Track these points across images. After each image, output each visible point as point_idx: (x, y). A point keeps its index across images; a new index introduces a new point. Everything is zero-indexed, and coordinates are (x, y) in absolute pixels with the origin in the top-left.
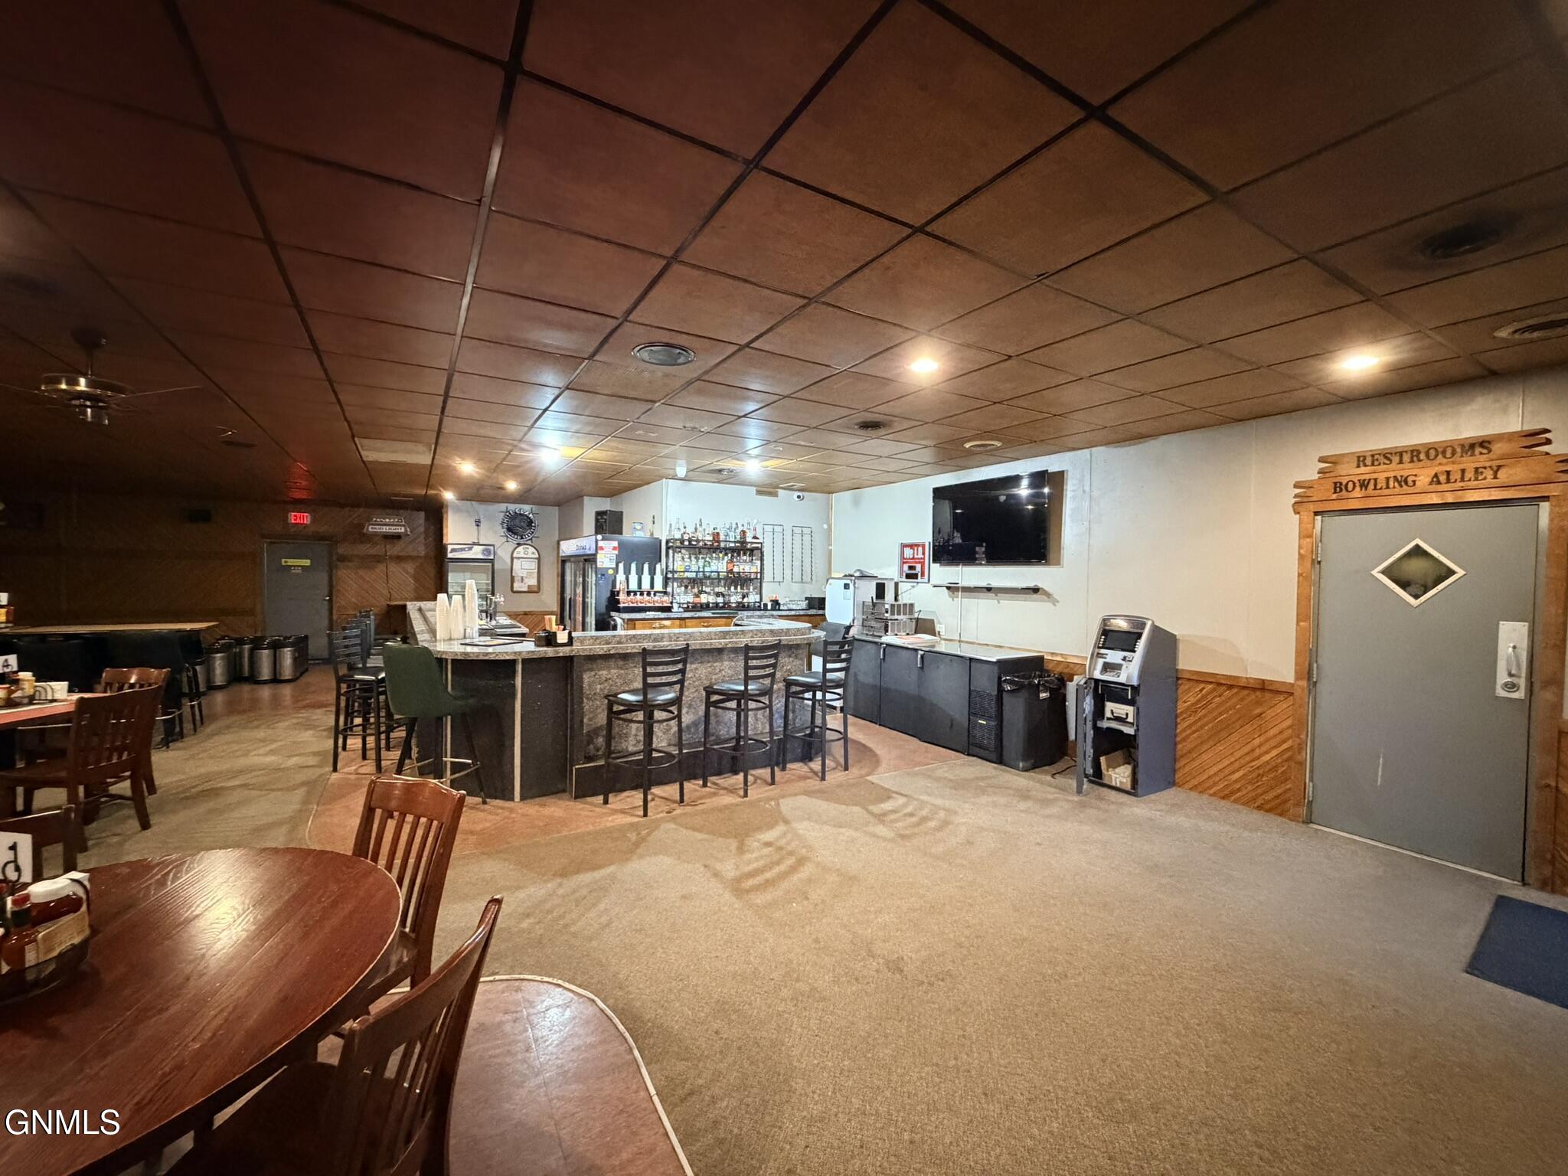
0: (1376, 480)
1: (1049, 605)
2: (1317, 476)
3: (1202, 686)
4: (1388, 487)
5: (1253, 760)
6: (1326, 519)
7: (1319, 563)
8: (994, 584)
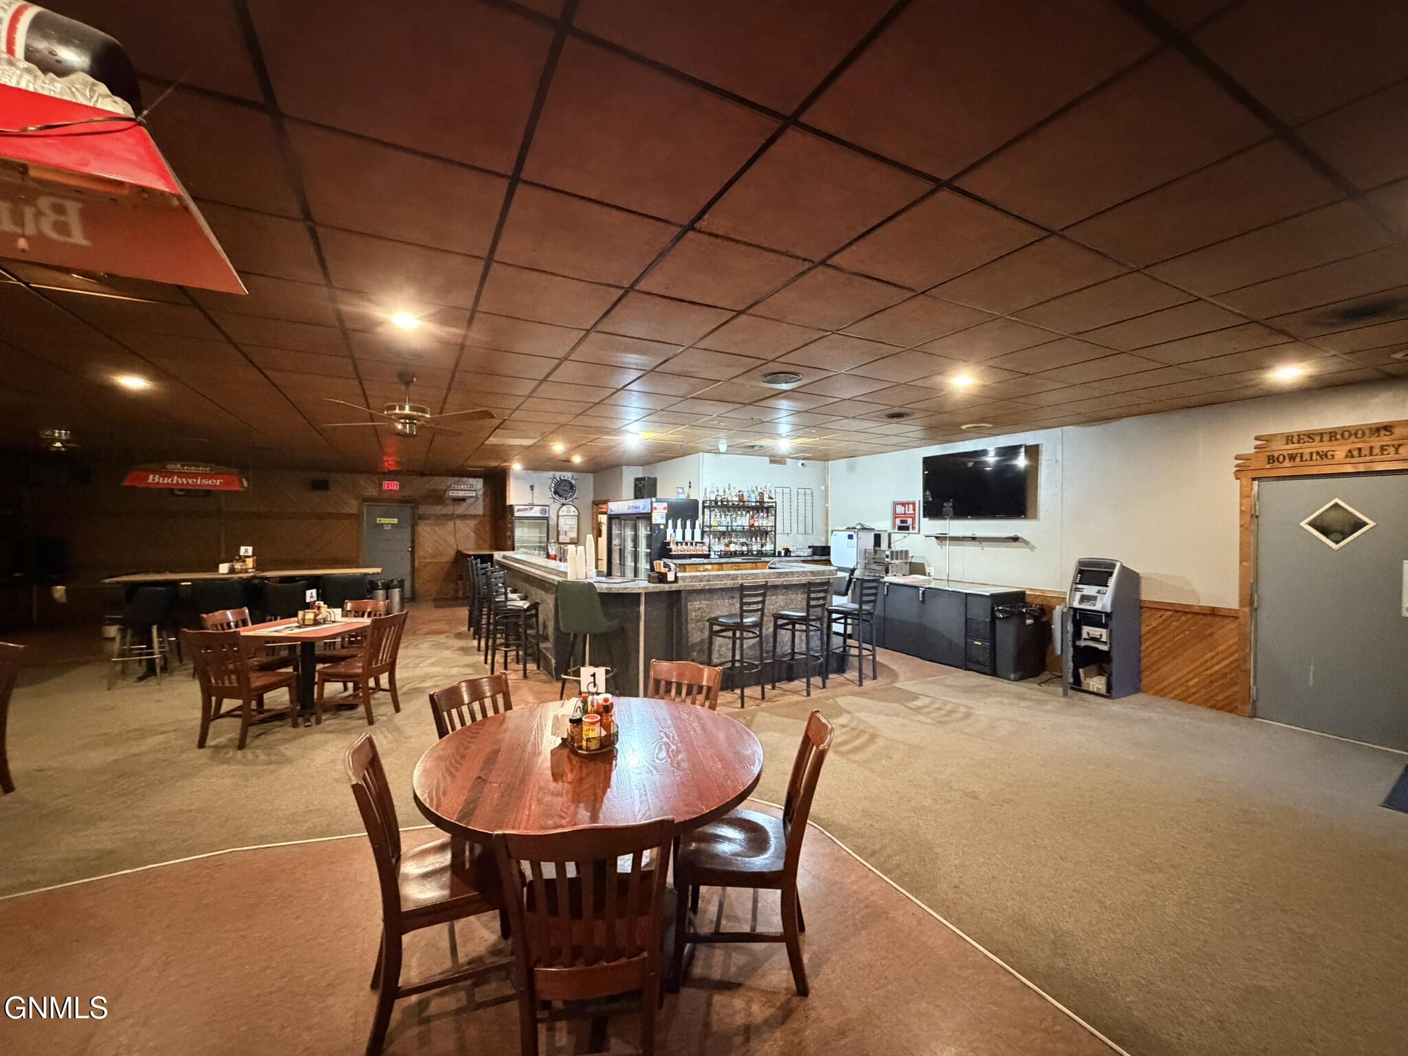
0: (1302, 454)
1: (1027, 550)
2: (1253, 451)
3: (1162, 612)
4: (1311, 460)
5: (1206, 670)
6: (1263, 484)
7: (1257, 516)
8: (978, 534)
